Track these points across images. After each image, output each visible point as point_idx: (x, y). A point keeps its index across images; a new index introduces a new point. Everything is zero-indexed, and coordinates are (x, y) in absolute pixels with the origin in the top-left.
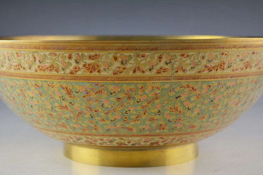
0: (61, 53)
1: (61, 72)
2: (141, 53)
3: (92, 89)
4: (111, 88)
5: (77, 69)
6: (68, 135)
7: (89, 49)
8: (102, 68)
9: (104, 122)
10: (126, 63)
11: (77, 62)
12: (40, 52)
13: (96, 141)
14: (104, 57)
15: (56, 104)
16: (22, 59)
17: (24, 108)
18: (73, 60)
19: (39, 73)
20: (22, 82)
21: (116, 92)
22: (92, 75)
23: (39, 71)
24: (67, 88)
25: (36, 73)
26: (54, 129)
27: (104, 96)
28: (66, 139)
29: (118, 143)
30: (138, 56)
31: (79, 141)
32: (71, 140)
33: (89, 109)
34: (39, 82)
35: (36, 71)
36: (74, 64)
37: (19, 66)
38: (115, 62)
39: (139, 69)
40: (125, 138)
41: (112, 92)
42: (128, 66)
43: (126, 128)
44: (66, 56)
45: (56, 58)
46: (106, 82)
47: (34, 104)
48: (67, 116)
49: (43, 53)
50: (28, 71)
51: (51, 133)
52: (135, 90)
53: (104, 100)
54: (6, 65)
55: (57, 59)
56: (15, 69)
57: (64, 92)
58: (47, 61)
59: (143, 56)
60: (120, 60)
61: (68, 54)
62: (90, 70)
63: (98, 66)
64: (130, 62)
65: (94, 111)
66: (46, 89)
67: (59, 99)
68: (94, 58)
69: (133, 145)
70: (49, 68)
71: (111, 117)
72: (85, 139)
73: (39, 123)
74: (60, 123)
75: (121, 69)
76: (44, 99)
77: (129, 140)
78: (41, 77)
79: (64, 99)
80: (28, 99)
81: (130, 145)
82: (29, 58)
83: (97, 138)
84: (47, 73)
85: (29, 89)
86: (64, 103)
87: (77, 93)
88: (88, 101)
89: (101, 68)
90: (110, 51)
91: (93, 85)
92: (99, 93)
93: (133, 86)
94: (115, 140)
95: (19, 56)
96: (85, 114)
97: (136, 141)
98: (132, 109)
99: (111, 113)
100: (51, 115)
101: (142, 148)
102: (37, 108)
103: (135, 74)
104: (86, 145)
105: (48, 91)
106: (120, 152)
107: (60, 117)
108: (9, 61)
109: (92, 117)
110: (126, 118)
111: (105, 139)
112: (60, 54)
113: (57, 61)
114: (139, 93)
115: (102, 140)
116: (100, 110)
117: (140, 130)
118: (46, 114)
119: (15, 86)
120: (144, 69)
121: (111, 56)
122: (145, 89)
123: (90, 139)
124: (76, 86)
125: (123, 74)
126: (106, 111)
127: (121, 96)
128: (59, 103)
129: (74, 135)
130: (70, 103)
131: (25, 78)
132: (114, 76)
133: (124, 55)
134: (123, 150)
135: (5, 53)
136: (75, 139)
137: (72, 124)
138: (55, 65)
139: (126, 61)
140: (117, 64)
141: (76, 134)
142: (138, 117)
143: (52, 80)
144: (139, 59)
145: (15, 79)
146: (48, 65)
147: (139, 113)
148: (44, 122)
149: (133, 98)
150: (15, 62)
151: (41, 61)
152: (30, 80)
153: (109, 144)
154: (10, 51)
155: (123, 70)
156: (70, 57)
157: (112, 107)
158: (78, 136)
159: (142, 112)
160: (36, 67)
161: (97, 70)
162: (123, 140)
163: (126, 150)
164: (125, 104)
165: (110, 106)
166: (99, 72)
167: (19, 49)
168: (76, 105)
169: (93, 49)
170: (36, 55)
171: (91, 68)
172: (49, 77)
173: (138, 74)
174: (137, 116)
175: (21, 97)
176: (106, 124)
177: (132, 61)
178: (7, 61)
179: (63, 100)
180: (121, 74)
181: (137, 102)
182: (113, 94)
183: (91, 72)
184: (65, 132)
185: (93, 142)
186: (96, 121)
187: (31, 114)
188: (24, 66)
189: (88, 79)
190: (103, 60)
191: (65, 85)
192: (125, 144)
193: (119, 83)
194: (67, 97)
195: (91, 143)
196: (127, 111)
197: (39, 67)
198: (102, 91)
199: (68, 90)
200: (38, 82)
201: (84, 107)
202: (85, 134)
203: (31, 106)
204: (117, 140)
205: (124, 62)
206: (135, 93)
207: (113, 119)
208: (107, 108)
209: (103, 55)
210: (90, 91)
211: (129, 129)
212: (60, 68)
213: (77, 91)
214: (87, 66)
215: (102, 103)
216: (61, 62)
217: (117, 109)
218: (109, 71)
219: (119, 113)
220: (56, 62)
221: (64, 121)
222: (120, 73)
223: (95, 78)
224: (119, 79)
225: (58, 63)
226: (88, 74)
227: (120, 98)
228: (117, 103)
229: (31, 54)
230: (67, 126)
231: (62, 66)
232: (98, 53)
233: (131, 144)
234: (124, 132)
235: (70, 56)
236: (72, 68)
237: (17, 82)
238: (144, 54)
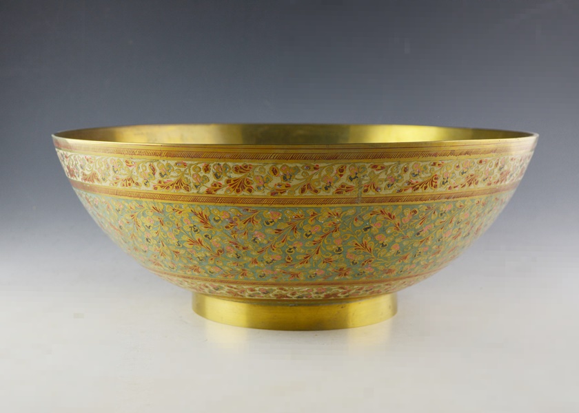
0: (193, 163)
1: (194, 191)
2: (314, 164)
3: (239, 216)
4: (268, 214)
5: (218, 187)
6: (202, 283)
7: (235, 157)
8: (254, 186)
9: (256, 265)
10: (290, 179)
11: (216, 176)
12: (161, 161)
13: (243, 291)
14: (257, 170)
15: (185, 238)
16: (135, 170)
17: (136, 242)
18: (211, 172)
19: (160, 191)
20: (134, 204)
21: (275, 220)
22: (239, 195)
23: (159, 188)
24: (201, 214)
25: (155, 192)
26: (181, 273)
27: (257, 226)
28: (198, 288)
29: (276, 295)
30: (308, 168)
31: (218, 292)
32: (206, 290)
33: (234, 246)
34: (160, 204)
35: (156, 188)
36: (212, 179)
37: (130, 180)
38: (274, 177)
39: (309, 186)
40: (287, 288)
41: (269, 221)
42: (294, 182)
43: (290, 273)
44: (201, 167)
45: (185, 170)
46: (260, 205)
47: (151, 236)
48: (201, 255)
49: (166, 162)
50: (143, 188)
51: (176, 278)
52: (303, 218)
53: (256, 232)
54: (110, 178)
55: (188, 171)
56: (124, 185)
57: (197, 220)
58: (172, 174)
59: (315, 168)
60: (281, 173)
61: (203, 164)
62: (237, 188)
63: (248, 183)
64: (296, 177)
65: (241, 248)
66: (170, 216)
67: (189, 230)
68: (242, 170)
69: (298, 297)
70: (175, 185)
71: (267, 257)
72: (227, 289)
73: (158, 264)
74: (191, 265)
75: (283, 188)
76: (166, 229)
77: (293, 290)
78: (162, 197)
79: (197, 231)
80: (142, 229)
81: (294, 298)
82: (144, 168)
83: (245, 287)
84: (172, 191)
85: (143, 214)
86: (197, 236)
87: (217, 221)
88: (233, 233)
89: (252, 186)
90: (266, 161)
91: (241, 210)
92: (250, 222)
93: (300, 213)
94: (273, 291)
95: (130, 166)
96: (228, 252)
97: (303, 292)
98: (298, 246)
99: (266, 252)
100: (177, 252)
101: (312, 302)
102: (156, 242)
103: (304, 195)
104: (228, 297)
105: (173, 218)
106: (278, 307)
107: (190, 256)
108: (115, 172)
109: (238, 258)
110: (289, 259)
111: (257, 289)
112: (191, 165)
113: (187, 174)
114: (309, 222)
115: (252, 290)
116: (250, 246)
117: (310, 276)
118: (168, 252)
119: (123, 209)
120: (318, 188)
121: (268, 168)
122: (319, 216)
123: (235, 288)
124: (216, 211)
125: (286, 194)
126: (260, 249)
127: (282, 226)
128: (189, 235)
129: (211, 282)
130: (206, 236)
131: (138, 199)
132: (272, 197)
133: (287, 166)
134: (283, 305)
135: (109, 161)
136: (211, 288)
137: (207, 267)
138: (184, 181)
139: (291, 176)
140: (277, 180)
141: (214, 281)
142: (307, 257)
143: (179, 202)
144: (310, 173)
145: (124, 200)
146: (174, 180)
147: (309, 251)
148: (166, 263)
149: (301, 229)
150: (123, 174)
151: (163, 174)
152: (146, 202)
153: (263, 296)
154: (116, 157)
155: (284, 188)
156: (207, 169)
157: (268, 242)
158: (217, 285)
159: (313, 250)
160: (156, 182)
161: (247, 188)
162: (285, 291)
163: (287, 305)
164: (288, 238)
165: (265, 242)
166: (250, 191)
167: (131, 156)
168: (215, 240)
169: (240, 158)
170: (155, 164)
171: (238, 185)
172: (174, 198)
173: (308, 194)
174: (305, 256)
175: (131, 226)
176: (259, 268)
177: (299, 176)
178: (111, 172)
179: (195, 231)
180: (283, 195)
181: (306, 235)
182: (271, 224)
183: (238, 191)
184: (196, 279)
185: (239, 293)
186: (244, 262)
187: (145, 251)
188: (138, 181)
189: (233, 201)
190: (256, 174)
191: (198, 210)
192: (287, 297)
193: (280, 208)
194: (202, 227)
195: (236, 294)
196: (290, 249)
197: (160, 182)
198: (254, 219)
199: (202, 217)
200: (158, 205)
201: (226, 242)
202: (227, 282)
203: (147, 240)
204: (275, 290)
205: (288, 177)
206: (304, 223)
207: (269, 261)
208: (261, 244)
209: (256, 167)
210: (236, 219)
211: (294, 275)
212: (192, 185)
213: (217, 218)
214: (232, 182)
215: (254, 236)
216: (193, 175)
217: (276, 246)
218: (265, 190)
219: (279, 251)
220: (185, 176)
221: (196, 262)
222: (281, 193)
223: (244, 200)
224: (279, 202)
225: (189, 178)
226: (233, 194)
227: (281, 230)
228: (276, 238)
229: (148, 164)
230: (200, 270)
231: (194, 181)
232: (248, 164)
233: (297, 296)
234: (287, 279)
235: (206, 167)
236: (209, 185)
237: (126, 204)
238: (317, 166)
